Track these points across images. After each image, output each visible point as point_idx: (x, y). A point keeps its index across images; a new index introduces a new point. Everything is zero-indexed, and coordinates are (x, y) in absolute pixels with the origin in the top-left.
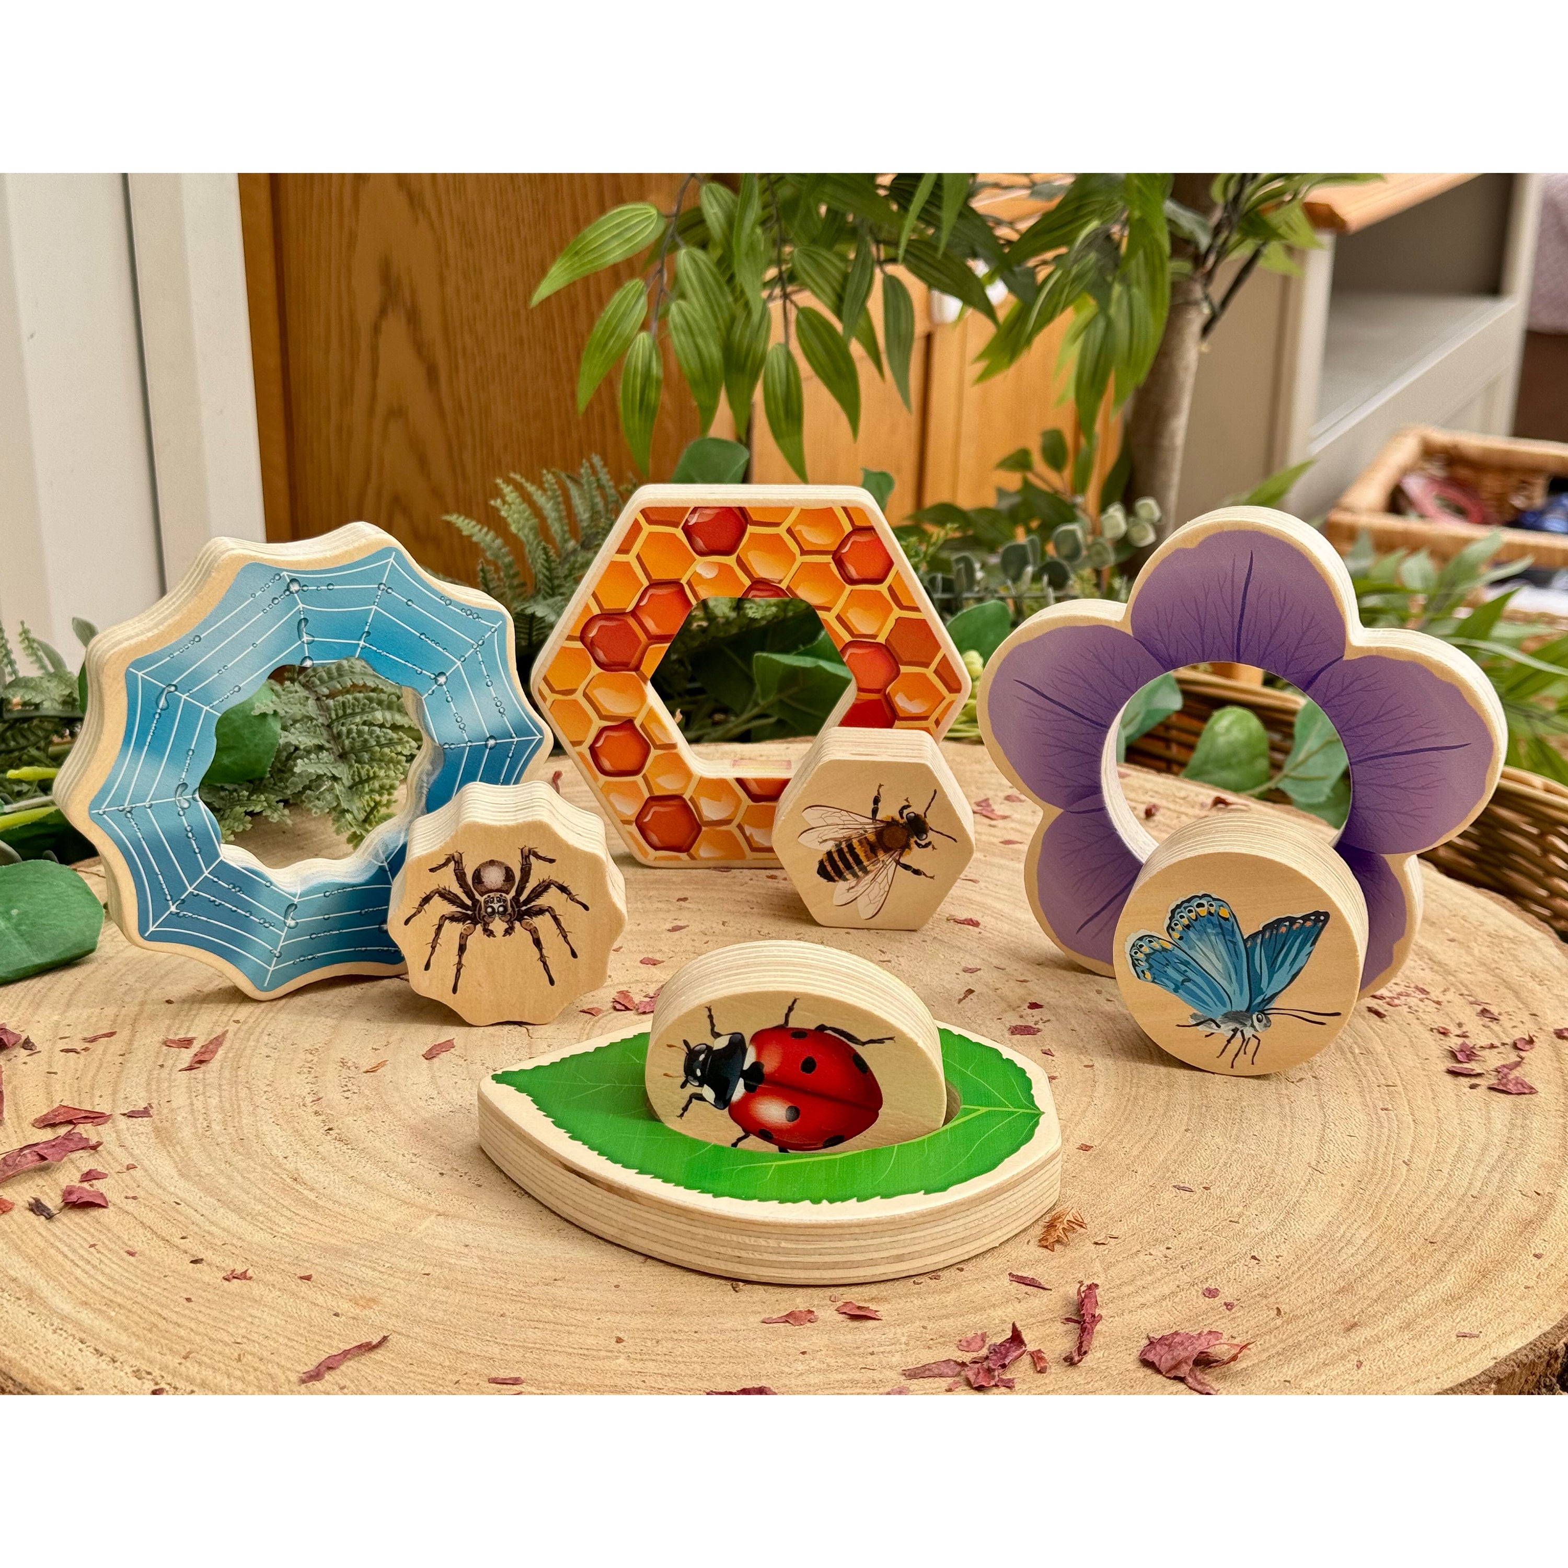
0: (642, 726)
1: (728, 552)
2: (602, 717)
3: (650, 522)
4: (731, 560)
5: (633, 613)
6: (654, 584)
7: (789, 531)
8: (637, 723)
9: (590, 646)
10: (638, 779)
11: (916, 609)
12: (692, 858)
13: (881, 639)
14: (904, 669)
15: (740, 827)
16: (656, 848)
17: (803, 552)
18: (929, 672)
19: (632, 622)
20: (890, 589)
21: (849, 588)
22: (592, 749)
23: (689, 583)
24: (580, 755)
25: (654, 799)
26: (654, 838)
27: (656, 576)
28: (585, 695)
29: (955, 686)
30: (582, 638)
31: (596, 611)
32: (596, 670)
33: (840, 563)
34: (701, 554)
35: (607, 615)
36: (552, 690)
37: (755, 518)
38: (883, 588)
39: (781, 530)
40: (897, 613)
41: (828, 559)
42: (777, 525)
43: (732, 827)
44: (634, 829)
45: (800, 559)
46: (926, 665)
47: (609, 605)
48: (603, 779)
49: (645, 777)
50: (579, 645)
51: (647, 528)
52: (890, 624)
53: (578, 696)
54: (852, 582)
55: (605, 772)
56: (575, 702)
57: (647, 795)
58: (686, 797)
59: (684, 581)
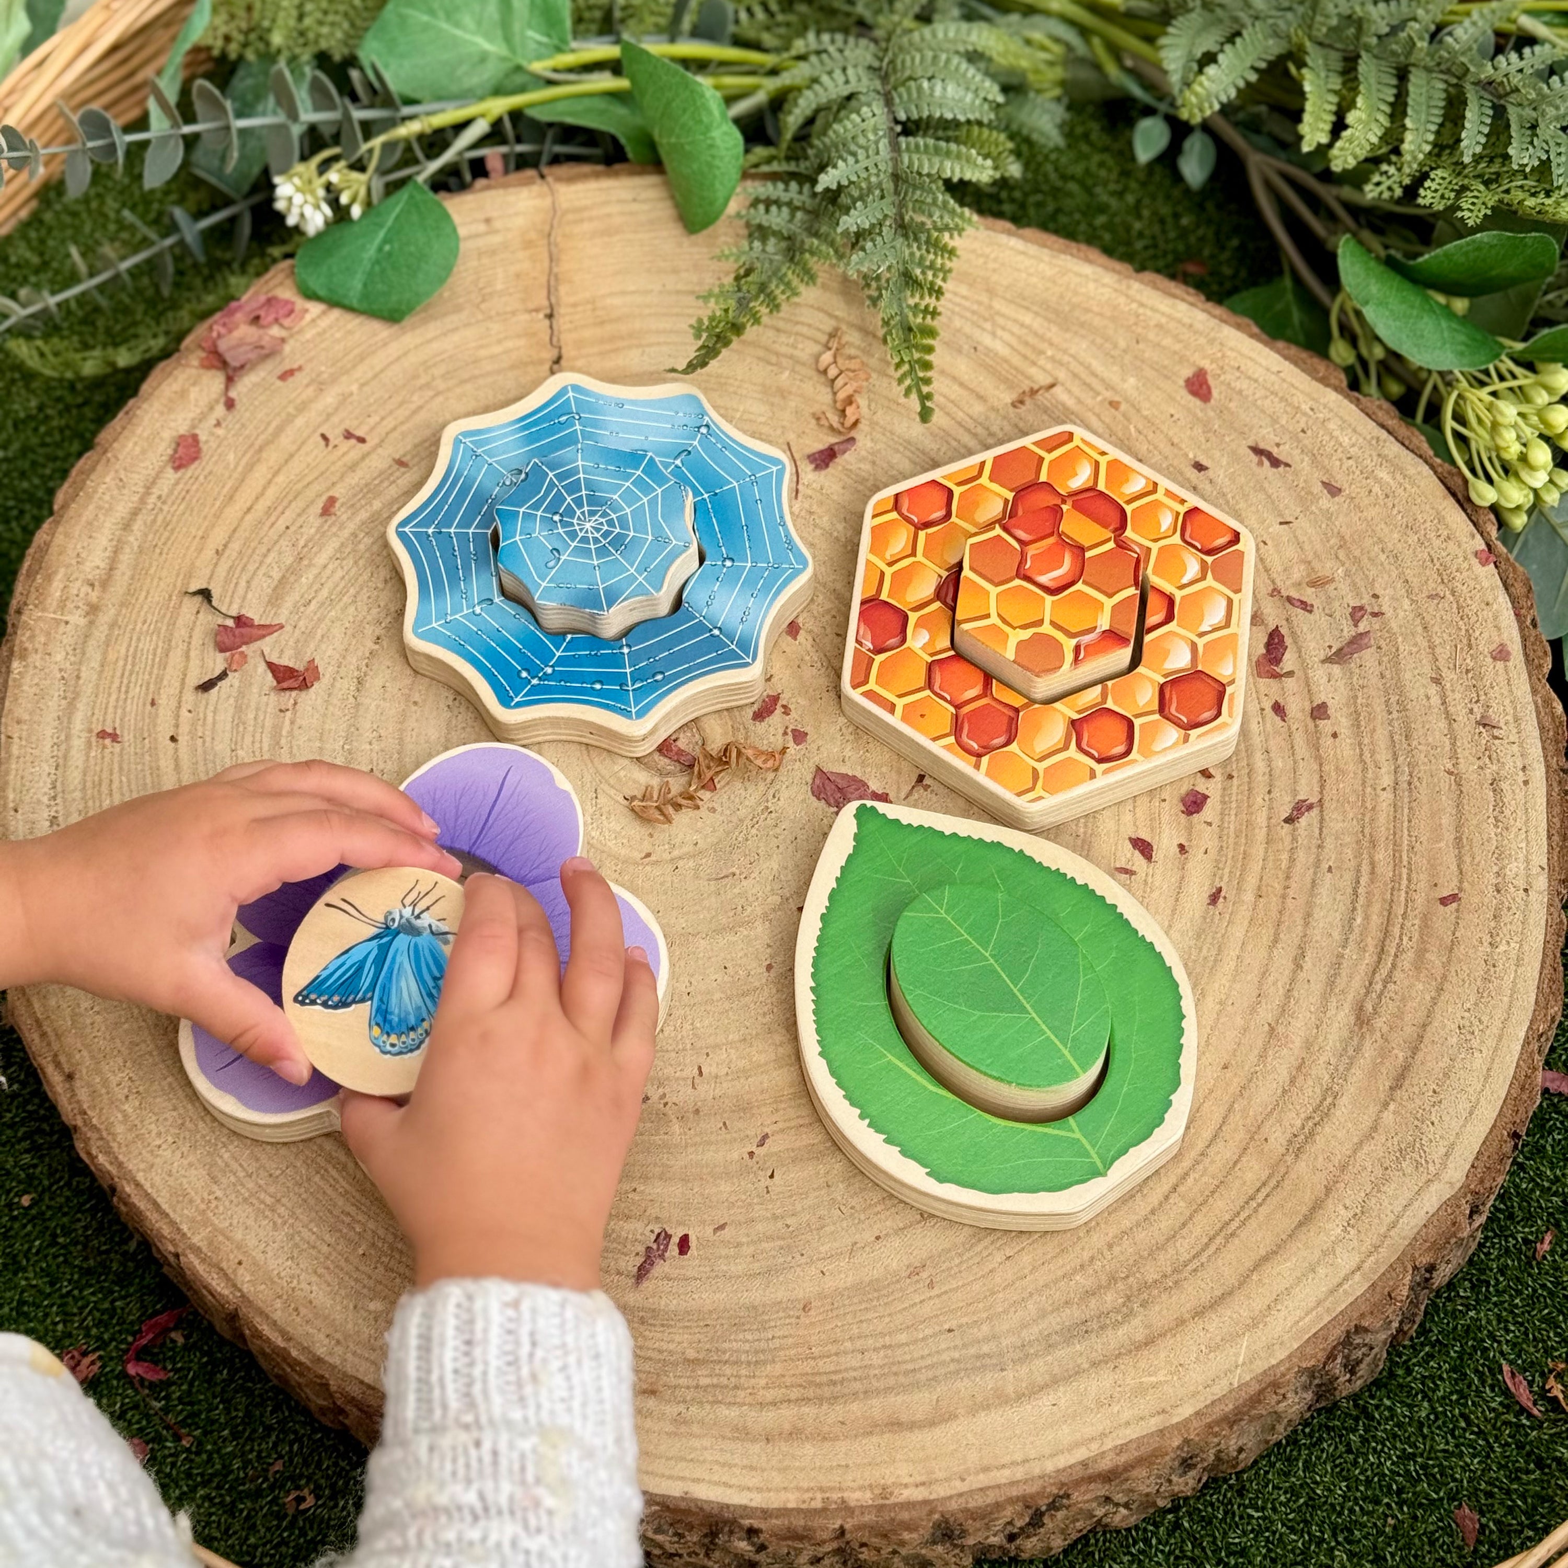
0: (1079, 712)
1: (906, 618)
2: (1066, 747)
3: (866, 682)
4: (913, 617)
5: (958, 707)
6: (929, 684)
7: (890, 564)
8: (1076, 716)
9: (988, 749)
10: (1137, 722)
11: (983, 464)
12: (1232, 682)
13: (1010, 496)
14: (1043, 478)
15: (1201, 635)
16: (1219, 714)
17: (913, 554)
18: (1048, 457)
19: (966, 709)
20: (959, 484)
21: (954, 519)
22: (1100, 761)
23: (932, 655)
24: (1105, 772)
25: (1162, 708)
26: (1207, 715)
27: (922, 683)
28: (1040, 760)
29: (1066, 437)
30: (979, 756)
31: (952, 739)
32: (1014, 747)
33: (927, 525)
34: (904, 641)
35: (957, 729)
36: (1033, 789)
37: (873, 592)
38: (957, 491)
39: (889, 571)
40: (984, 480)
41: (922, 534)
42: (882, 574)
43: (1201, 642)
44: (1194, 733)
45: (920, 557)
46: (1041, 459)
47: (947, 727)
48: (1134, 755)
49: (1137, 716)
50: (985, 760)
51: (872, 685)
52: (995, 487)
53: (1041, 767)
54: (948, 515)
55: (1128, 752)
56: (1046, 770)
57: (1157, 717)
58: (1162, 680)
59: (930, 659)
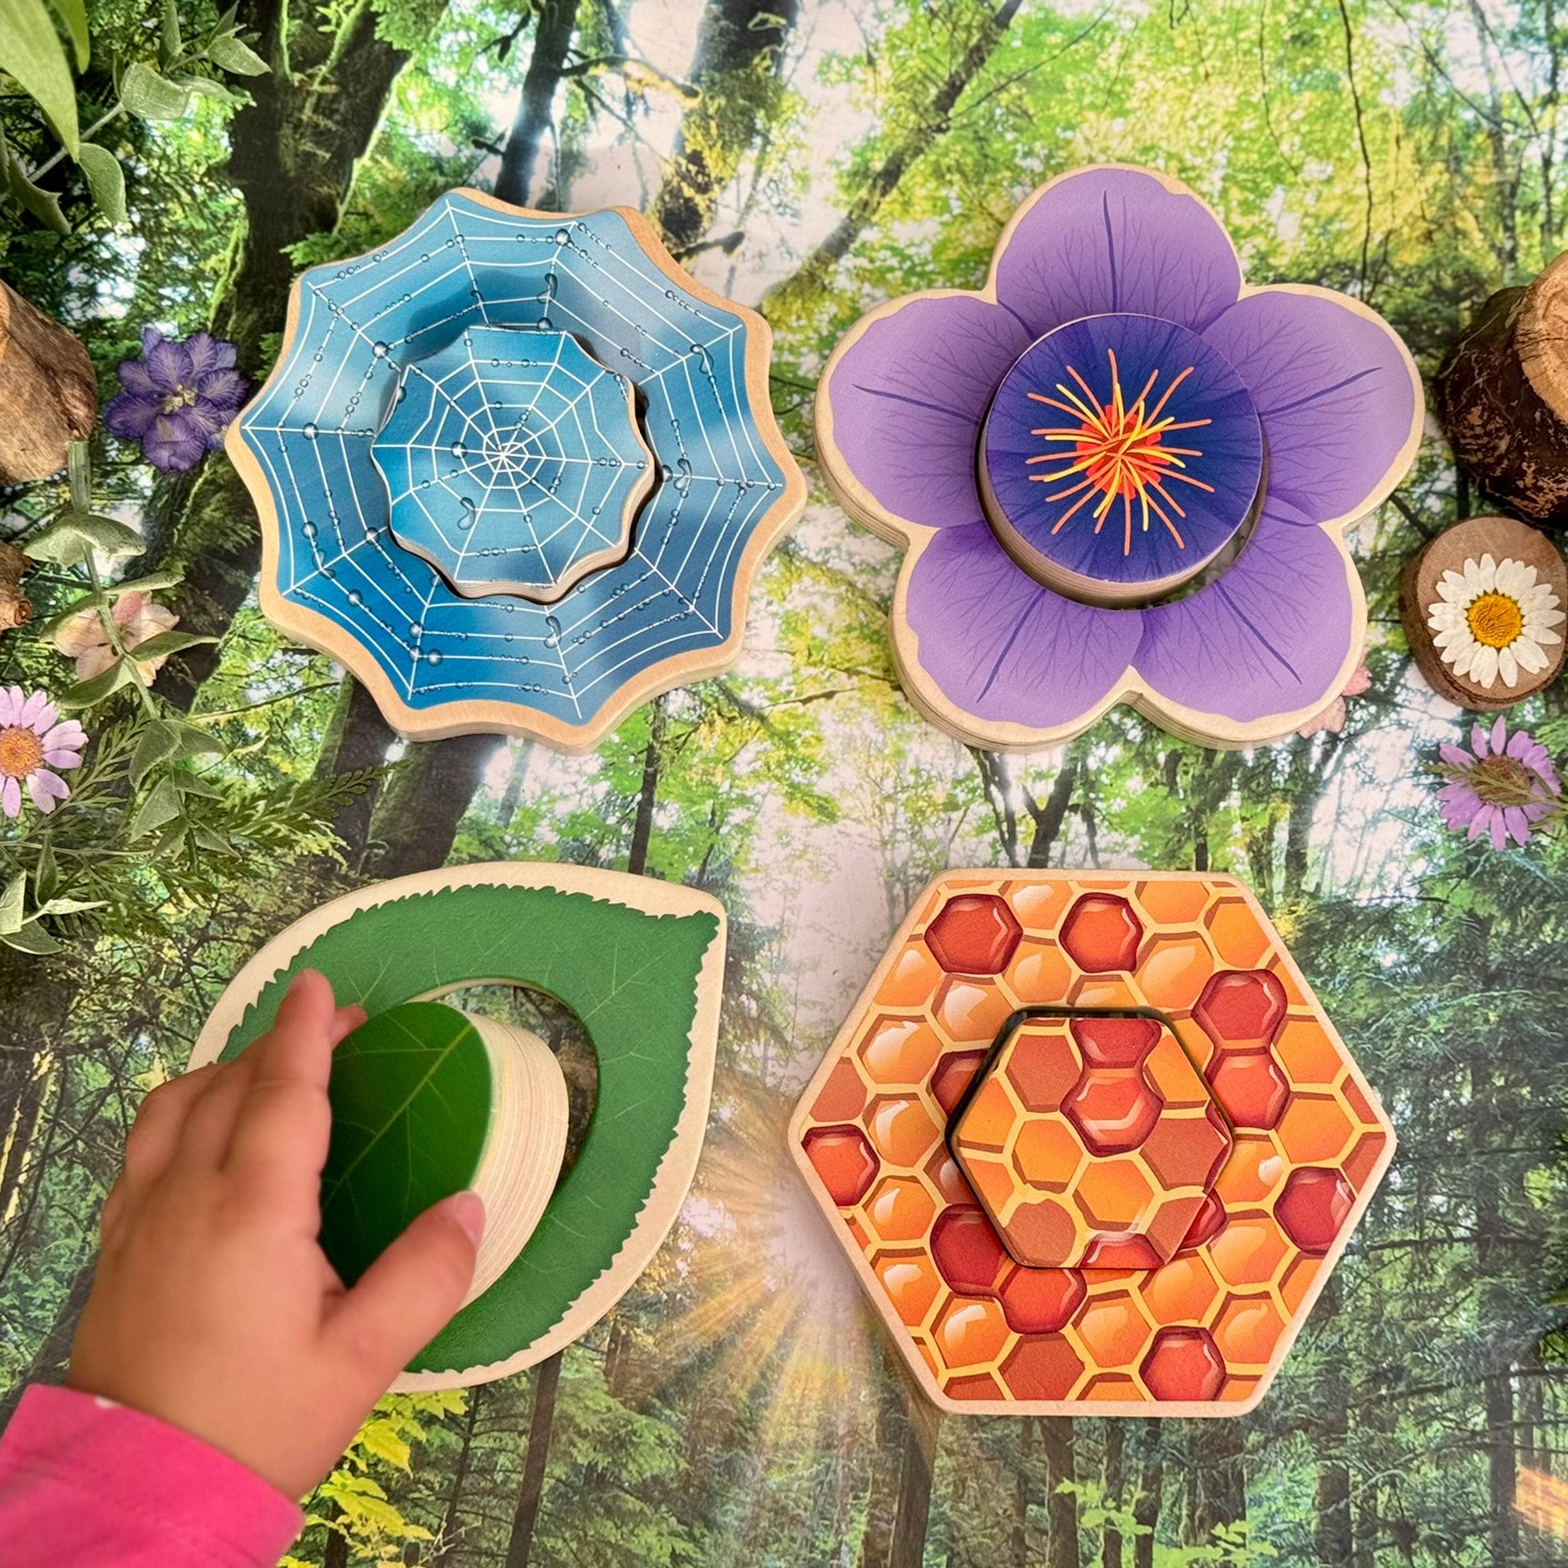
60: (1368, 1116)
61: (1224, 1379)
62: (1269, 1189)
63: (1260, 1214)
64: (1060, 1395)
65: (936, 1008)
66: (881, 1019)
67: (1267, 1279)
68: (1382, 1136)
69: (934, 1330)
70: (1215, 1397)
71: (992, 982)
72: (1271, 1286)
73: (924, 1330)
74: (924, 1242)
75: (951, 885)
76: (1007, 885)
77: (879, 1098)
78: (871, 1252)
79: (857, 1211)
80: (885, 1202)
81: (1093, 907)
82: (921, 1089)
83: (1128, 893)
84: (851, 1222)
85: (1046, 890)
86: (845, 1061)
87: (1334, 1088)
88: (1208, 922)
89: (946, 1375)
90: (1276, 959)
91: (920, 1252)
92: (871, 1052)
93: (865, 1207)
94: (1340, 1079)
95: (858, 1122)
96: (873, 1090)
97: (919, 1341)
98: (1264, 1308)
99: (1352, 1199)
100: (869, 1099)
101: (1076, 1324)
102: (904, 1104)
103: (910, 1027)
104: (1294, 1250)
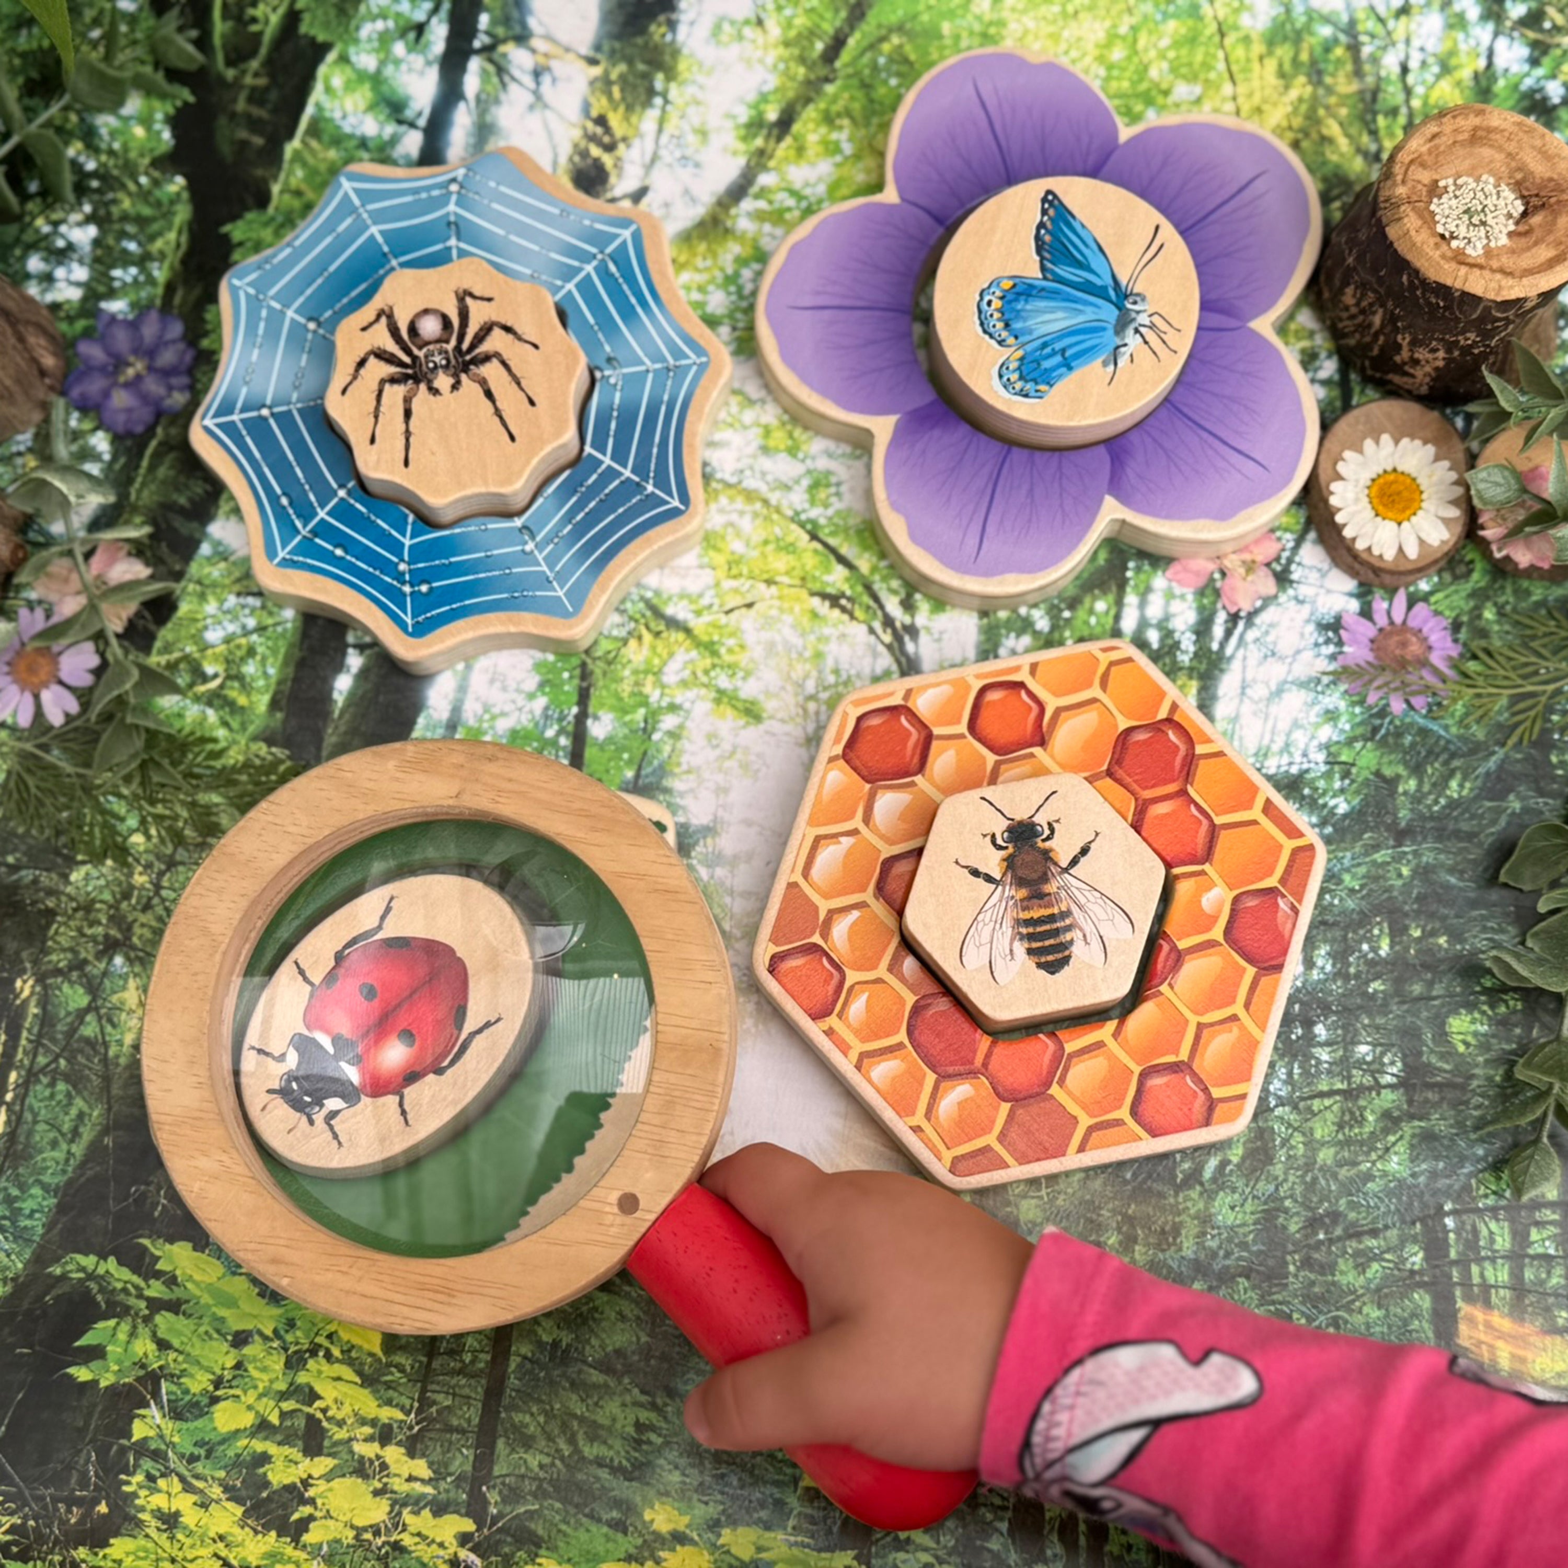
60: (1293, 832)
61: (1212, 1105)
62: (1214, 919)
63: (1211, 944)
64: (1060, 1152)
65: (867, 818)
66: (818, 840)
67: (1232, 1001)
68: (1311, 848)
69: (928, 1115)
70: (1207, 1123)
71: (913, 784)
72: (1238, 1008)
73: (919, 1119)
74: (902, 1036)
75: (857, 703)
76: (908, 694)
77: (831, 913)
78: (854, 1056)
79: (833, 1021)
80: (858, 1007)
81: (994, 696)
82: (868, 896)
83: (1023, 676)
84: (830, 1033)
85: (946, 690)
86: (792, 886)
87: (1256, 813)
88: (1104, 685)
89: (948, 1156)
90: (1174, 707)
91: (900, 1046)
92: (815, 872)
93: (840, 1016)
94: (1259, 803)
95: (816, 939)
96: (824, 906)
97: (917, 1129)
98: (1236, 1031)
99: (1296, 912)
100: (822, 916)
101: (1061, 1082)
102: (855, 914)
103: (846, 841)
104: (1251, 971)
